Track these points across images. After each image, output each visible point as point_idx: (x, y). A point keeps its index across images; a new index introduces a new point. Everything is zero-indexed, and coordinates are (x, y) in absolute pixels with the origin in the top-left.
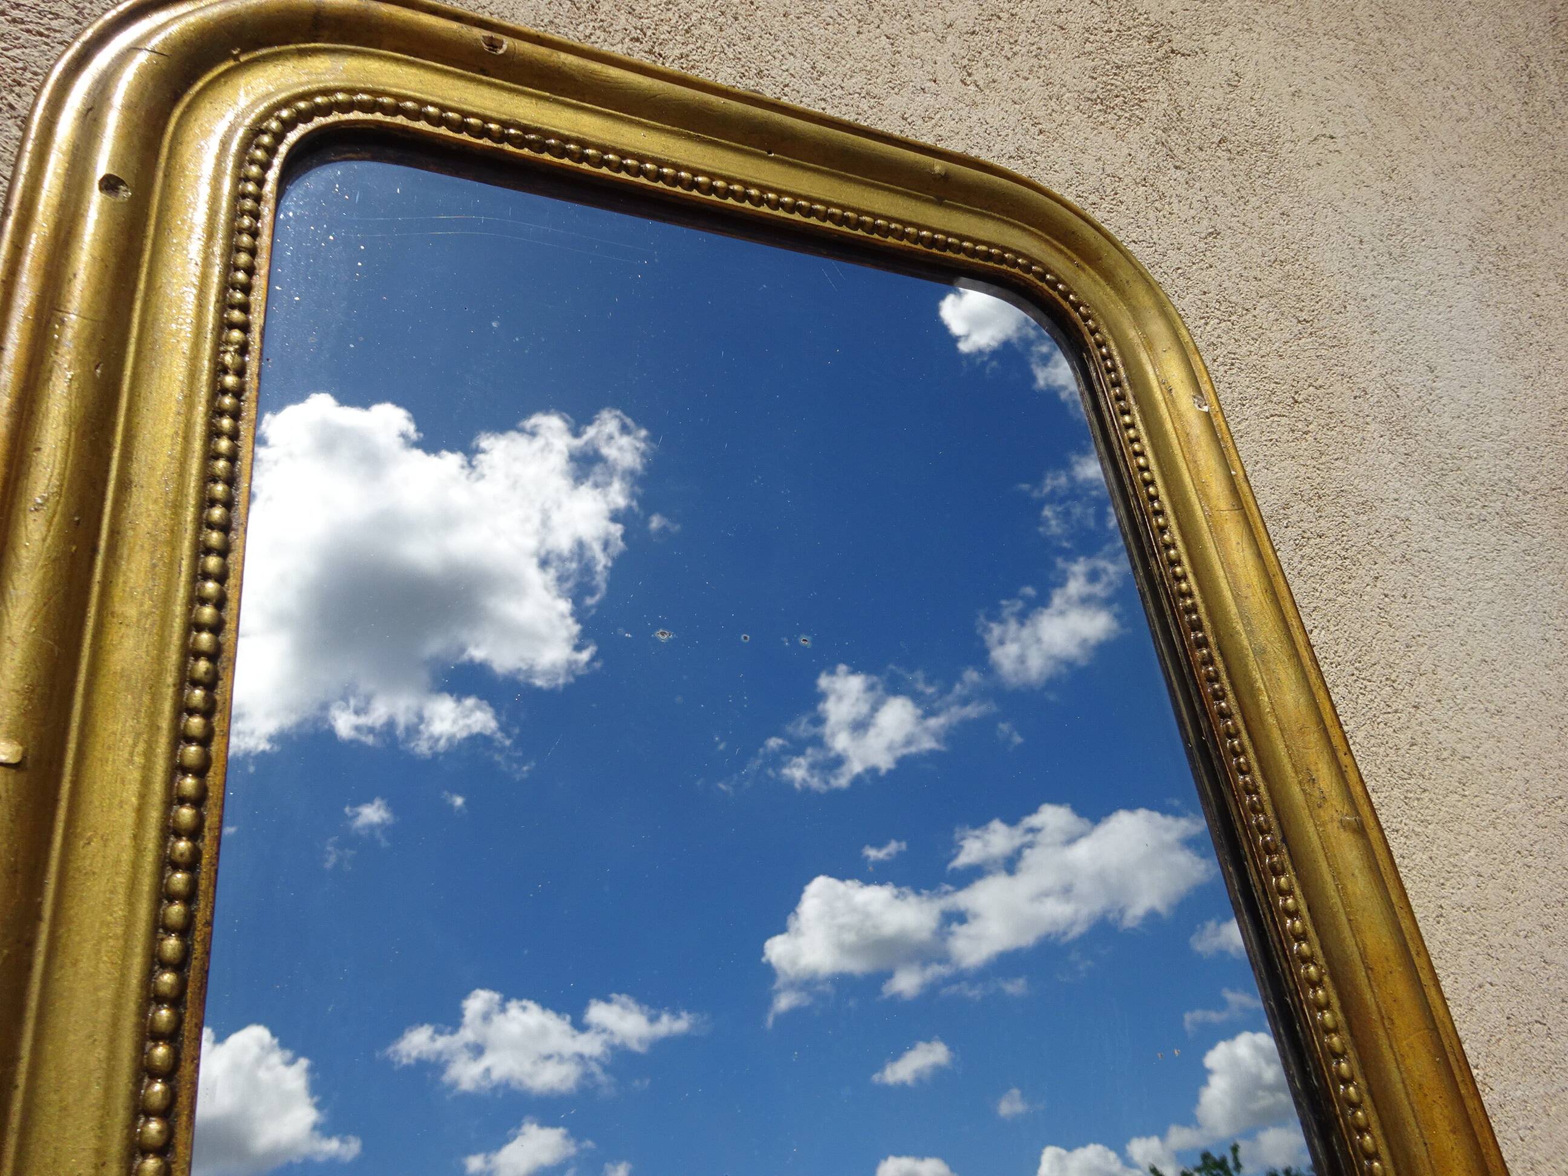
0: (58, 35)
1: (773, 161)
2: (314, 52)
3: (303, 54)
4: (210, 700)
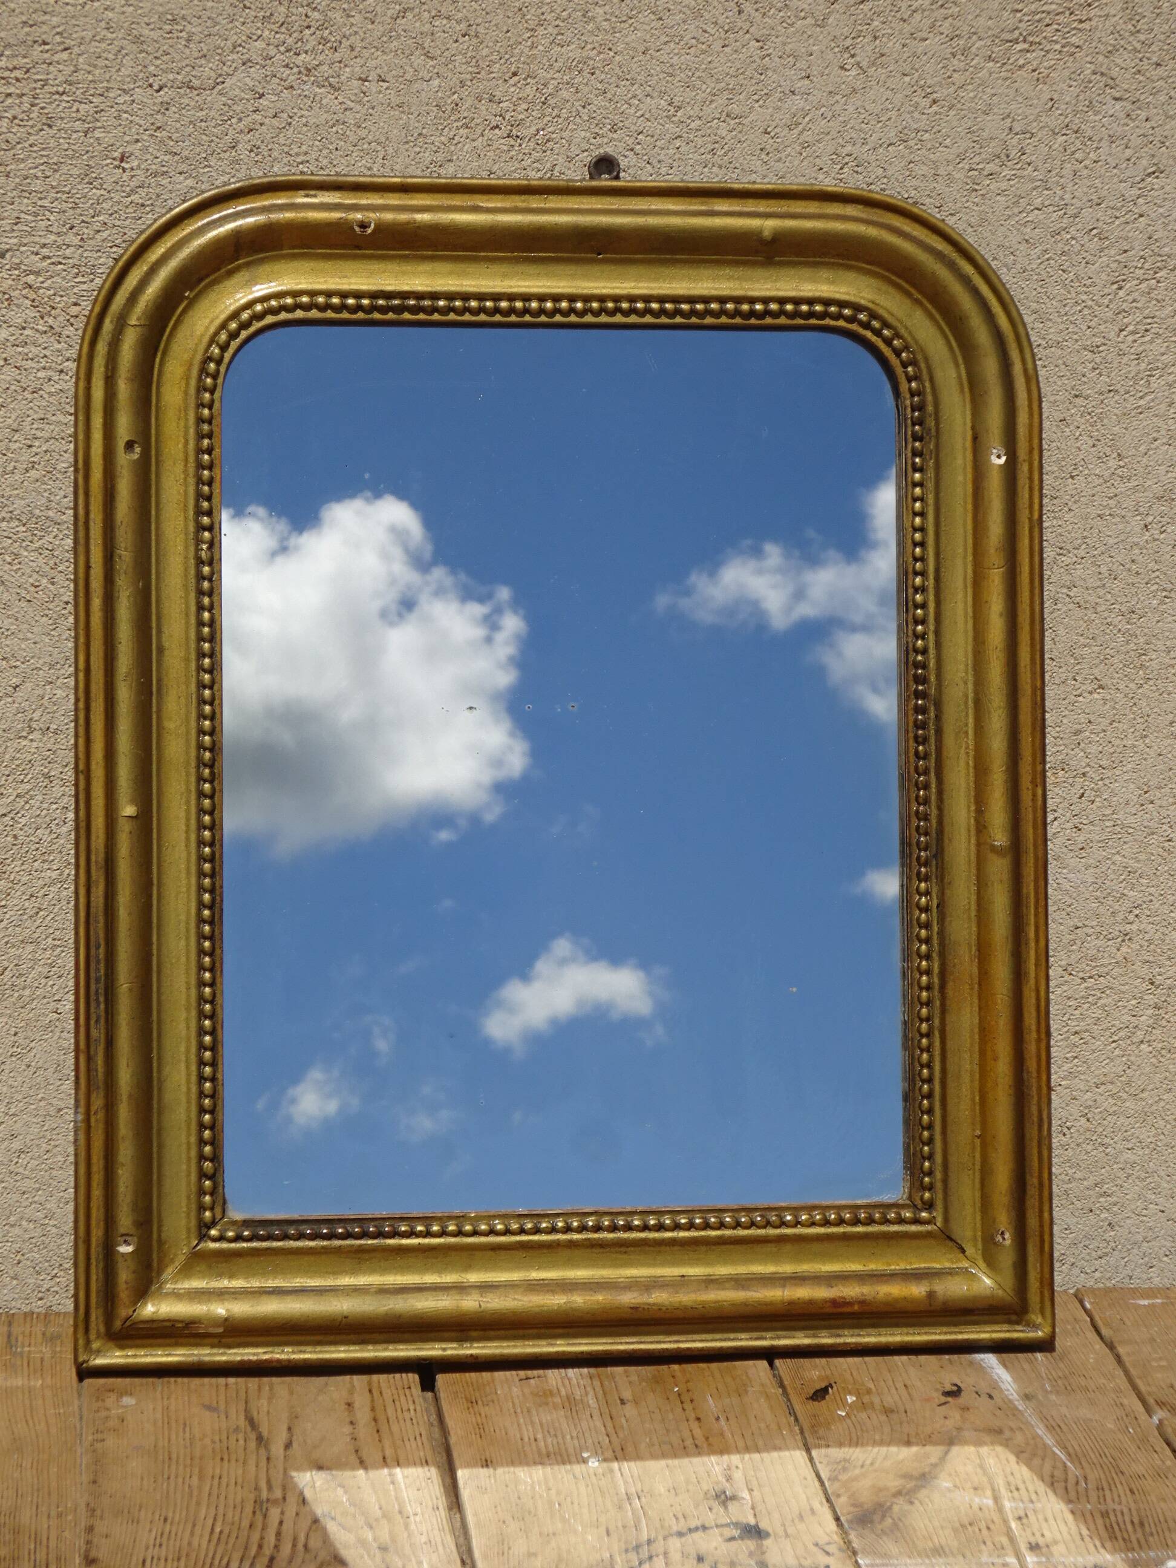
0: (71, 261)
1: (602, 261)
2: (237, 269)
3: (230, 273)
4: (212, 774)
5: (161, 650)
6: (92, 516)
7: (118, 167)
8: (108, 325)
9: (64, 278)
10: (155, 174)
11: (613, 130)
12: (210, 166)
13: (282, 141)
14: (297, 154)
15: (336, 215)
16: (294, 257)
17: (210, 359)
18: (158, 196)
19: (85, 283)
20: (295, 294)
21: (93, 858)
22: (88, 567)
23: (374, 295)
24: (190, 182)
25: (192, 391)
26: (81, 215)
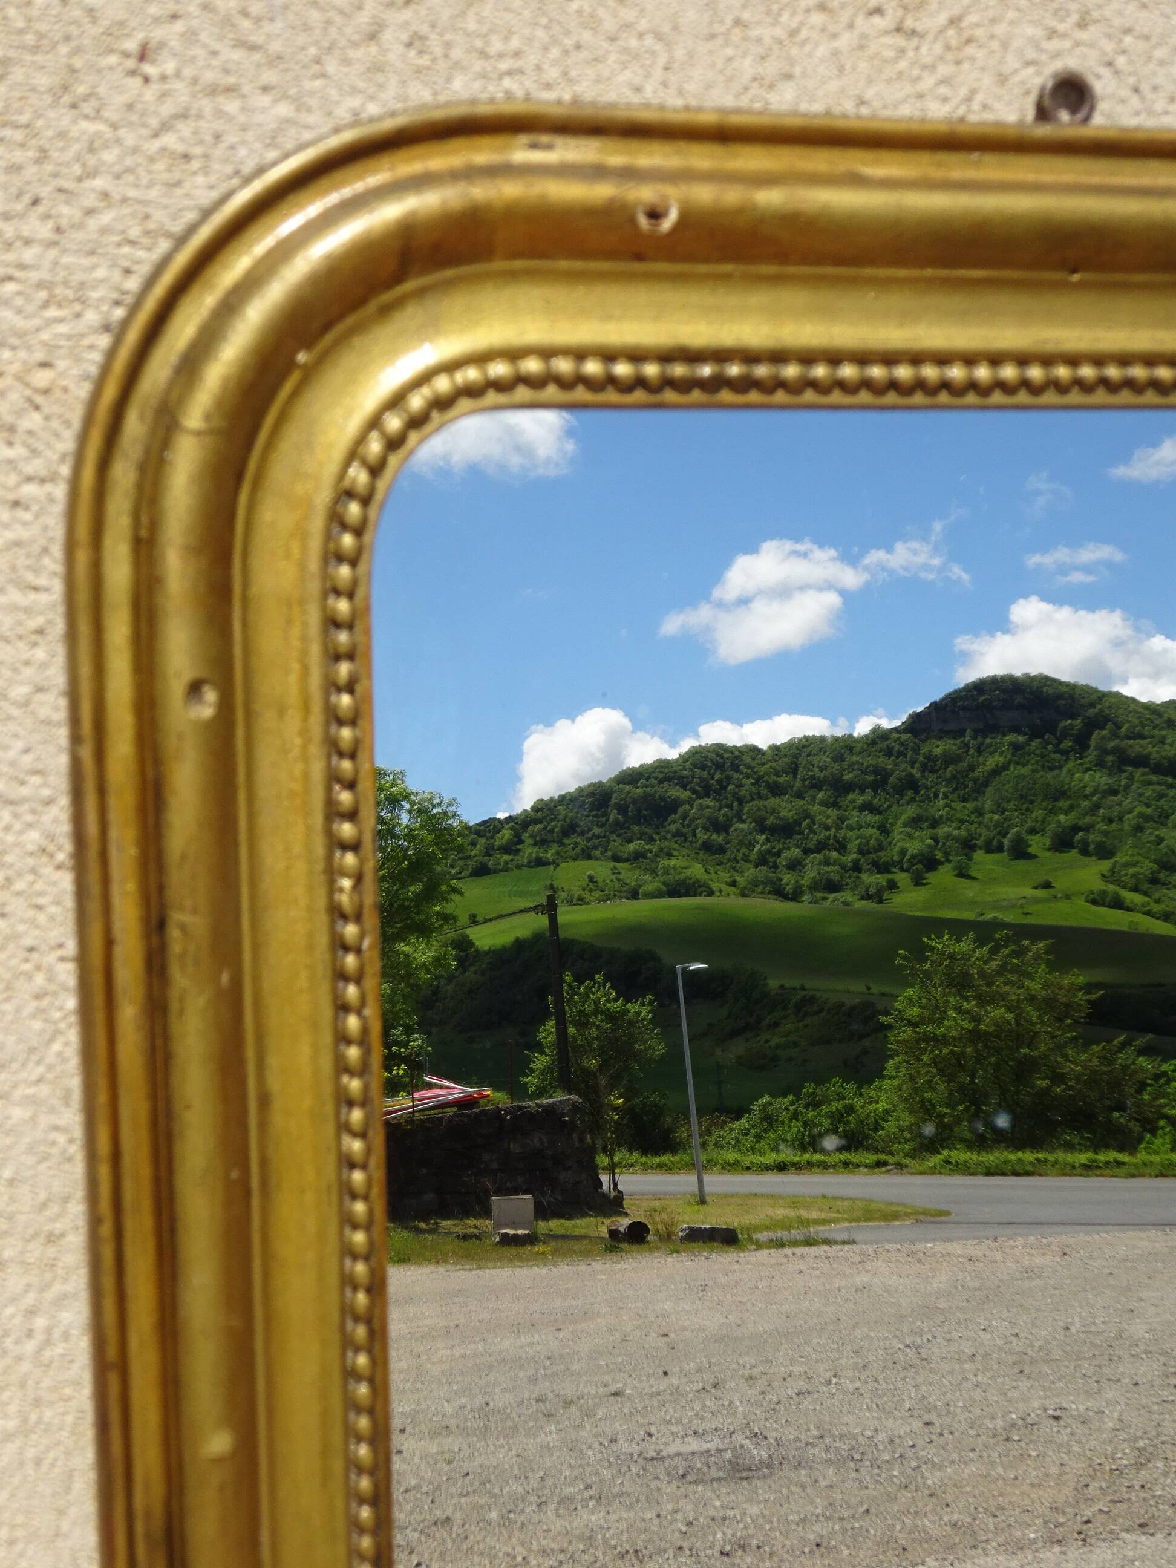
1: (1081, 286)
2: (399, 303)
3: (386, 311)
4: (371, 1333)
5: (265, 1101)
6: (114, 833)
7: (132, 73)
8: (134, 426)
9: (19, 311)
10: (213, 91)
11: (1082, 25)
12: (323, 75)
13: (471, 25)
14: (501, 56)
15: (602, 192)
16: (513, 276)
17: (350, 494)
18: (217, 137)
19: (61, 320)
20: (513, 355)
21: (139, 1527)
22: (109, 943)
23: (666, 357)
24: (284, 109)
25: (314, 565)
26: (56, 175)
